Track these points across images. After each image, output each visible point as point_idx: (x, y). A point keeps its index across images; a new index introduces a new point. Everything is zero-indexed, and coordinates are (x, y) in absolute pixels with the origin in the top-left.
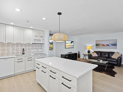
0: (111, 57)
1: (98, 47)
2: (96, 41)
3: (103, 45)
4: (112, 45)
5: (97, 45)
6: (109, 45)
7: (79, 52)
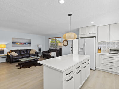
3: (21, 43)
6: (26, 44)
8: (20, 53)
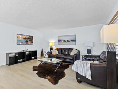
0: (70, 55)
1: (60, 43)
2: (58, 36)
3: (65, 41)
4: (72, 41)
5: (59, 41)
7: (42, 49)
8: (61, 52)
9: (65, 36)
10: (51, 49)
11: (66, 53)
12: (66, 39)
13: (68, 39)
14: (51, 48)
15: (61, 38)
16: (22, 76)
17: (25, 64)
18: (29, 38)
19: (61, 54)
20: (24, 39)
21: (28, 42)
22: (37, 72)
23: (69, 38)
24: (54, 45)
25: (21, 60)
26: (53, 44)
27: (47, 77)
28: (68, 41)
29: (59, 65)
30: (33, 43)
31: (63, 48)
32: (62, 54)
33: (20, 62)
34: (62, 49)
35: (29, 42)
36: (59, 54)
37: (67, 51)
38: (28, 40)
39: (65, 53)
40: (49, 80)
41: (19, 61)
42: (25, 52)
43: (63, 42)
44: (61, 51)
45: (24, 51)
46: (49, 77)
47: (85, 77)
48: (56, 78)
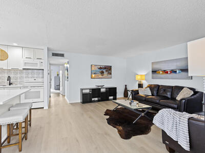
0: (175, 99)
1: (155, 75)
2: (153, 63)
3: (165, 72)
5: (154, 72)
6: (176, 71)
7: (126, 86)
8: (157, 93)
9: (165, 61)
10: (140, 86)
11: (169, 94)
12: (168, 67)
13: (173, 68)
14: (139, 84)
15: (157, 67)
16: (90, 117)
17: (99, 105)
18: (105, 68)
19: (157, 95)
20: (99, 68)
21: (103, 73)
22: (108, 117)
23: (175, 64)
24: (145, 80)
25: (96, 99)
26: (144, 77)
27: (117, 127)
28: (174, 72)
29: (143, 114)
30: (111, 74)
31: (161, 86)
32: (159, 96)
33: (94, 101)
34: (158, 87)
35: (106, 73)
36: (153, 95)
37: (169, 91)
38: (104, 71)
39: (166, 95)
40: (119, 131)
41: (93, 99)
42: (100, 89)
43: (161, 73)
44: (158, 90)
45: (99, 87)
46: (121, 128)
47: (177, 141)
48: (131, 132)
